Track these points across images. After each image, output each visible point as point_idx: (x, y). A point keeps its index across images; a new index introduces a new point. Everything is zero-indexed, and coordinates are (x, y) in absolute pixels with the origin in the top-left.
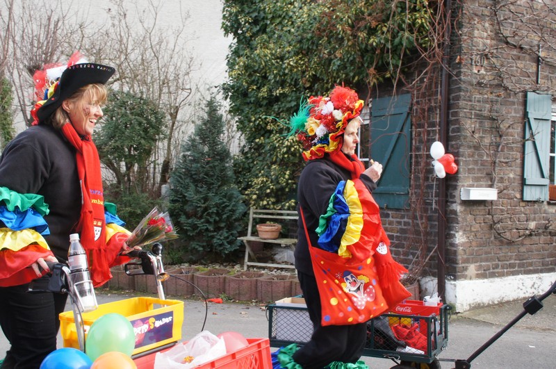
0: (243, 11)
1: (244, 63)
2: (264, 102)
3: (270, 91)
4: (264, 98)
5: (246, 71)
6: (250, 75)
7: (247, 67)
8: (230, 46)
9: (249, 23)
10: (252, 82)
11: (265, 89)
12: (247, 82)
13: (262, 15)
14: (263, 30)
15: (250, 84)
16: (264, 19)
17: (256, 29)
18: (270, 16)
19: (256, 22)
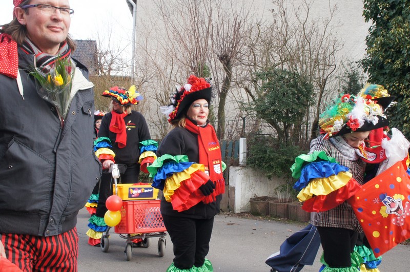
1: (381, 42)
2: (399, 73)
3: (404, 63)
4: (398, 70)
5: (383, 48)
6: (386, 51)
7: (383, 45)
8: (370, 29)
9: (387, 9)
10: (388, 57)
11: (398, 62)
12: (382, 57)
14: (399, 13)
15: (385, 58)
17: (392, 13)
19: (393, 6)
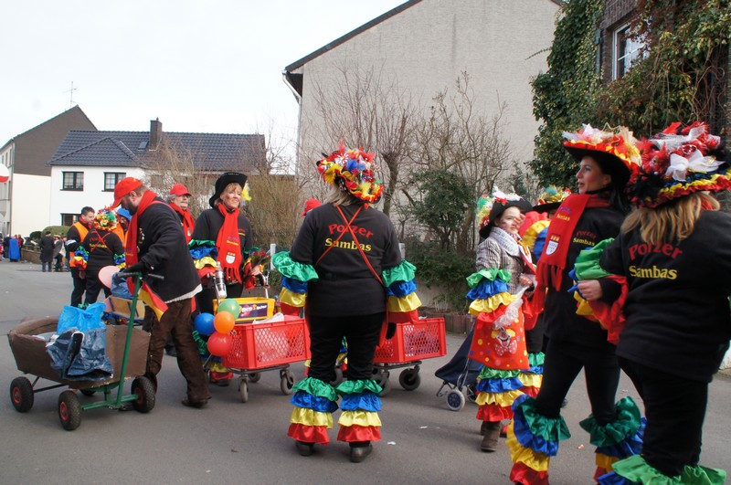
0: (548, 98)
2: (564, 176)
3: (567, 165)
4: (563, 172)
5: (549, 149)
6: (551, 153)
7: (549, 146)
8: (539, 129)
9: (554, 108)
10: (553, 159)
11: (562, 164)
12: (548, 158)
13: (564, 100)
14: (564, 114)
15: (551, 160)
16: (566, 103)
17: (559, 113)
18: (569, 101)
19: (559, 106)
